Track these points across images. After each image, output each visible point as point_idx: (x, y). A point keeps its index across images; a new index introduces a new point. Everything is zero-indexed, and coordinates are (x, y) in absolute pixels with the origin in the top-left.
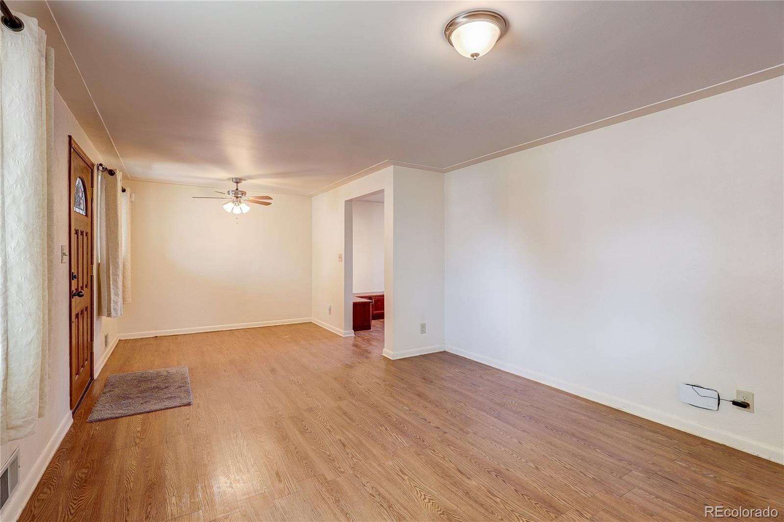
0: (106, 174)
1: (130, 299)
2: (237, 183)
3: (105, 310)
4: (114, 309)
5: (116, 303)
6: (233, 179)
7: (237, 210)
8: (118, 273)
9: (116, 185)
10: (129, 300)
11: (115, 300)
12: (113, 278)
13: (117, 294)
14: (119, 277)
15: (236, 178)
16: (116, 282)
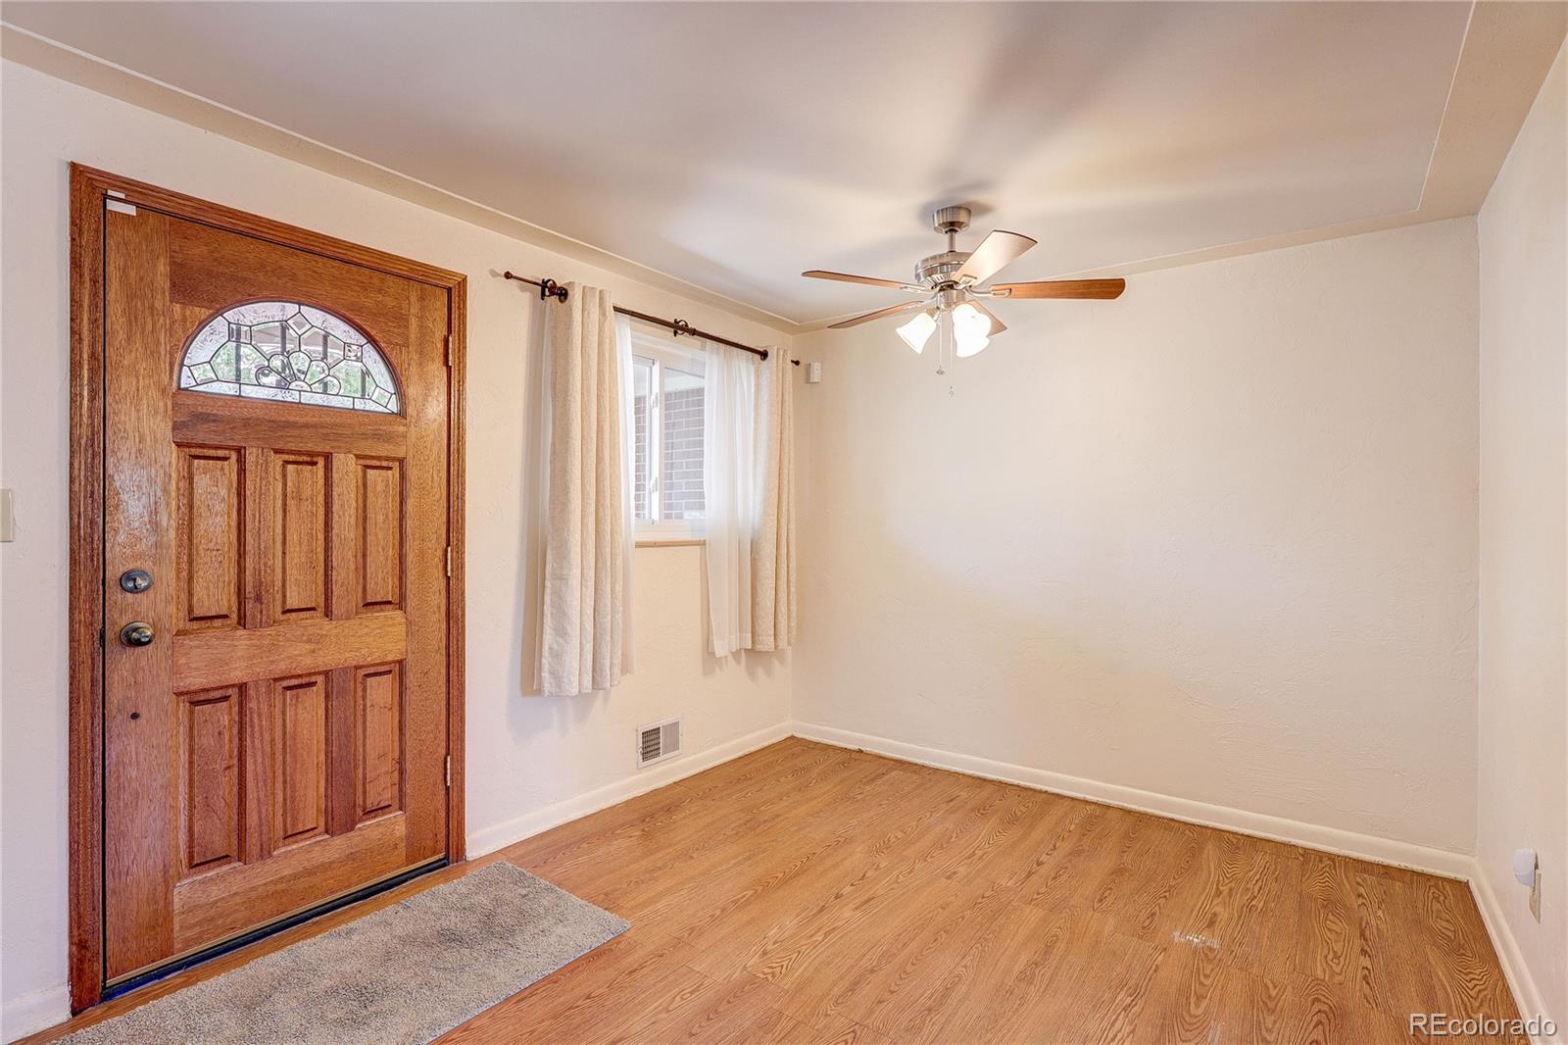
2: (952, 227)
5: (558, 656)
11: (555, 647)
12: (553, 585)
13: (561, 632)
14: (567, 583)
15: (942, 210)
16: (560, 598)
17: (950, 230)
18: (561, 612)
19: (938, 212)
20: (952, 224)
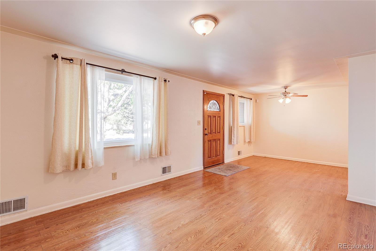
2: (286, 88)
4: (233, 142)
13: (234, 137)
18: (234, 134)
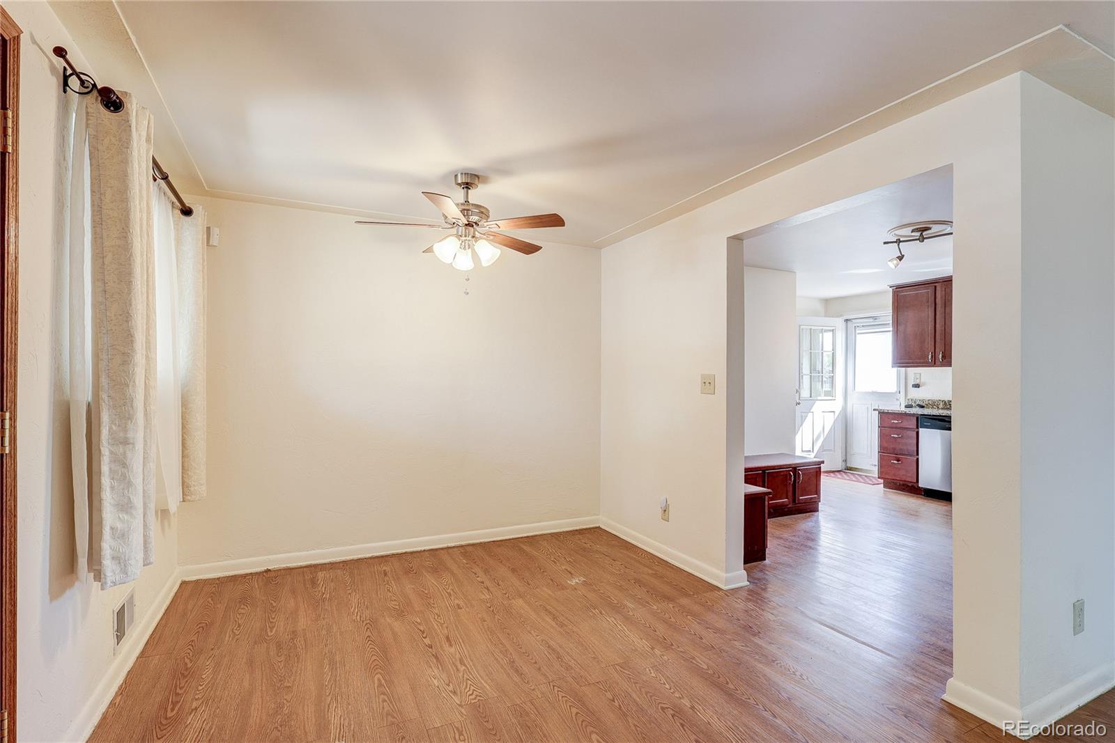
0: (93, 102)
1: (204, 488)
2: (467, 186)
3: (82, 561)
4: (116, 559)
5: (122, 536)
6: (456, 176)
7: (464, 262)
8: (130, 435)
9: (124, 144)
10: (200, 488)
11: (119, 525)
12: (111, 452)
14: (134, 447)
15: (465, 174)
16: (124, 465)
17: (466, 187)
19: (462, 174)
20: (467, 184)
